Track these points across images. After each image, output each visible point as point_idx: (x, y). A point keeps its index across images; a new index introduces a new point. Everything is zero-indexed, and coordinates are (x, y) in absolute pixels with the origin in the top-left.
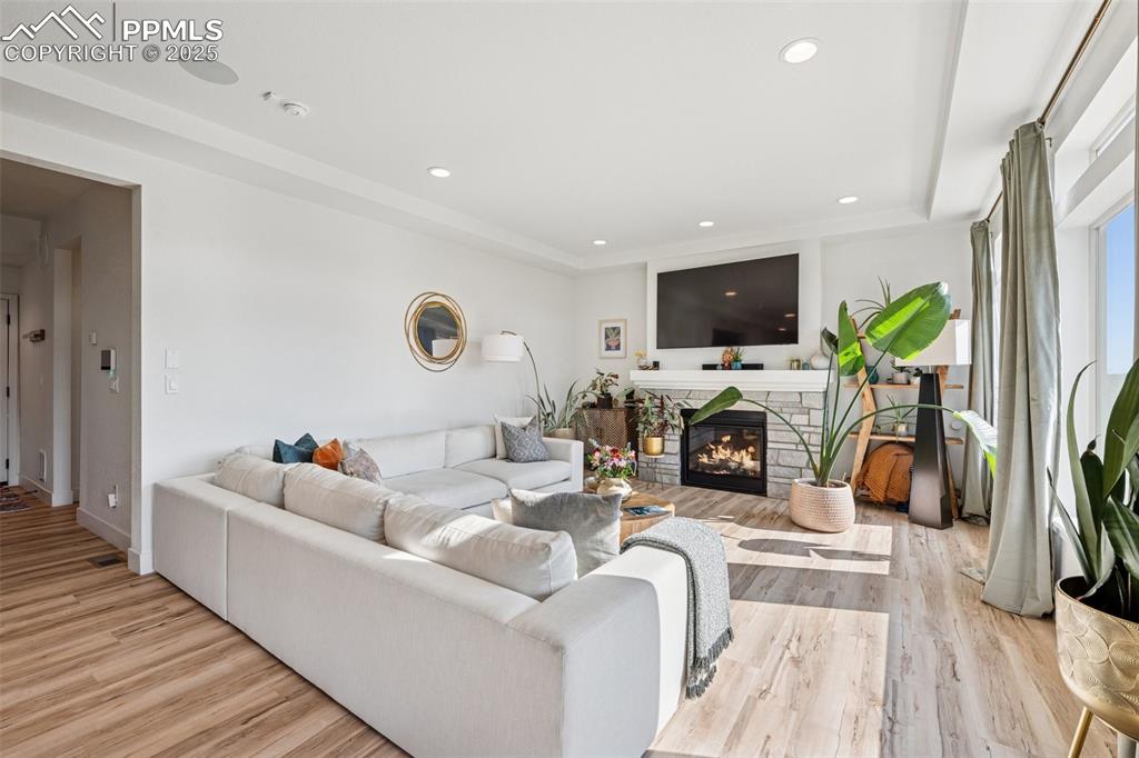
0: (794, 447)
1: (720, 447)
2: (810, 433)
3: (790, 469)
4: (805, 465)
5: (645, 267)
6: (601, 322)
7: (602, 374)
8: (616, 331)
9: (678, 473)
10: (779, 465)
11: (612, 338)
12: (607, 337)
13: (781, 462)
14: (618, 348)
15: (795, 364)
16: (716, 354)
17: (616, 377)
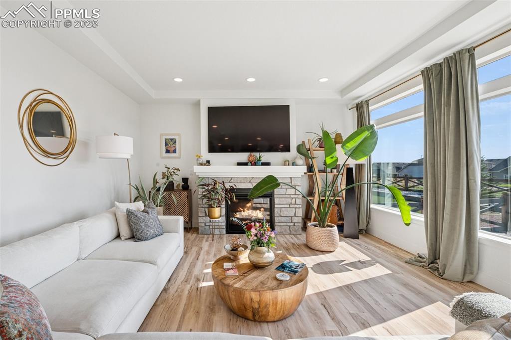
0: (288, 206)
1: (245, 209)
2: (295, 198)
3: (287, 218)
4: (293, 215)
5: (197, 104)
6: (161, 135)
7: (169, 168)
8: (174, 141)
9: (225, 227)
10: (281, 216)
11: (170, 146)
12: (166, 144)
13: (282, 214)
14: (175, 151)
15: (287, 163)
16: (243, 157)
17: (178, 170)
